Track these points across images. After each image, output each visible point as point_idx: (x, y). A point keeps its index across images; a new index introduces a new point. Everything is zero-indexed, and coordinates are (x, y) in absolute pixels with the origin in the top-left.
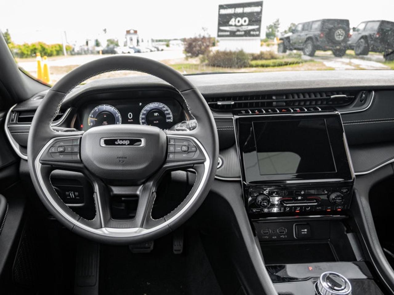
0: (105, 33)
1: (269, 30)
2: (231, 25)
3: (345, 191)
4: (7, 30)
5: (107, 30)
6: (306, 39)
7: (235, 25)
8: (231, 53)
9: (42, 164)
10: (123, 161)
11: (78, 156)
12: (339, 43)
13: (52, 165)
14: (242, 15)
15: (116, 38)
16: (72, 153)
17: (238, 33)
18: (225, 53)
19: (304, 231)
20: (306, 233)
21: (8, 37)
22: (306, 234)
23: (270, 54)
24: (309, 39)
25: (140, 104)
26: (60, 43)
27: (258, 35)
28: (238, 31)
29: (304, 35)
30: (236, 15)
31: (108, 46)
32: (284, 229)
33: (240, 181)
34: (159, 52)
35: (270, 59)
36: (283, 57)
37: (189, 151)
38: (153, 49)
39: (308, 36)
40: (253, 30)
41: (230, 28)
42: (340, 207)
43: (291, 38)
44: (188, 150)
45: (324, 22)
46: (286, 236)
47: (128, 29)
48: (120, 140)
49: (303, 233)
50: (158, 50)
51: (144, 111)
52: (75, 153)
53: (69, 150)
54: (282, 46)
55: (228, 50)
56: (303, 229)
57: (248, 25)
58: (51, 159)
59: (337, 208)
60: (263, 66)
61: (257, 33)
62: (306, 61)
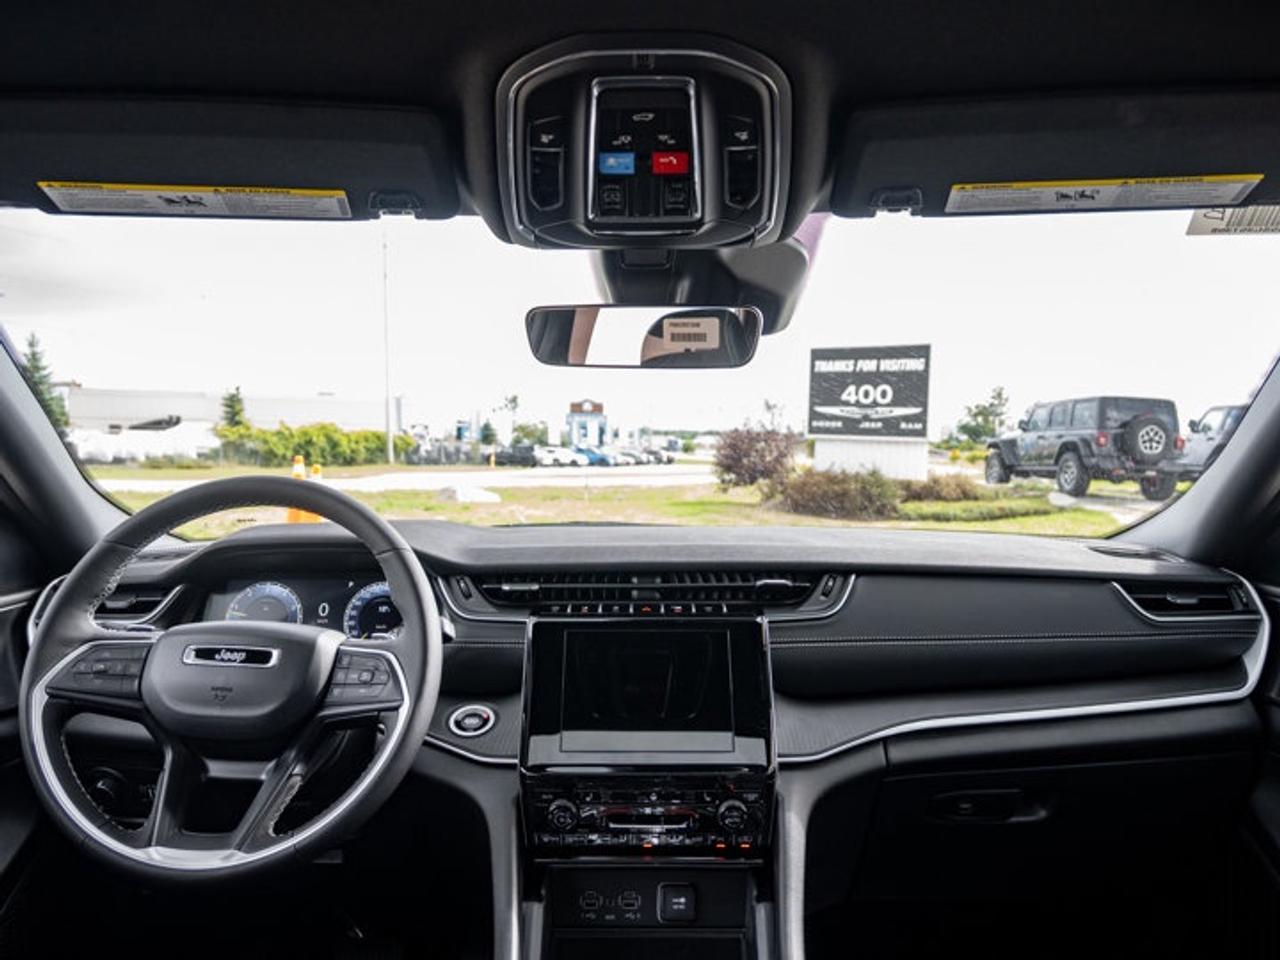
0: (514, 408)
1: (975, 420)
2: (847, 404)
3: (752, 797)
4: (238, 389)
5: (519, 401)
6: (1061, 448)
7: (858, 404)
8: (845, 478)
9: (51, 696)
10: (224, 697)
11: (136, 683)
12: (1153, 462)
13: (71, 699)
14: (876, 378)
15: (542, 422)
16: (124, 676)
17: (866, 425)
18: (830, 478)
19: (679, 904)
20: (682, 907)
21: (237, 408)
22: (682, 910)
23: (958, 485)
24: (1068, 447)
25: (351, 584)
26: (380, 429)
27: (922, 433)
28: (866, 418)
29: (1052, 438)
30: (860, 378)
31: (517, 441)
32: (634, 895)
33: (512, 767)
34: (662, 466)
35: (958, 499)
36: (996, 497)
37: (375, 681)
38: (644, 457)
39: (1064, 440)
40: (907, 419)
41: (842, 411)
42: (746, 839)
43: (1019, 443)
44: (371, 680)
45: (1105, 403)
46: (639, 916)
47: (577, 400)
48: (228, 650)
49: (675, 907)
50: (659, 461)
51: (358, 600)
52: (132, 677)
53: (119, 668)
54: (995, 462)
55: (837, 470)
56: (675, 897)
57: (894, 403)
58: (74, 685)
59: (740, 840)
60: (937, 518)
61: (918, 426)
62: (1061, 509)
